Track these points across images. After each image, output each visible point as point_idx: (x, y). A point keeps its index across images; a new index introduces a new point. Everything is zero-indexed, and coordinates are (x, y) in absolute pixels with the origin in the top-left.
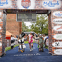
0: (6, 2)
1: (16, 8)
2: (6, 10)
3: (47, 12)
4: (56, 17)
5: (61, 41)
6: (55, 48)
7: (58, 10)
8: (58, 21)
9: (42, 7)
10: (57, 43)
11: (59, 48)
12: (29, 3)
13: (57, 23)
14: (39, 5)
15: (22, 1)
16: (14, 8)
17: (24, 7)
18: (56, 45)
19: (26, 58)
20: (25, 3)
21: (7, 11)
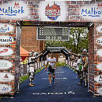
0: (20, 9)
1: (36, 20)
4: (101, 35)
6: (100, 85)
9: (79, 18)
12: (57, 11)
14: (73, 14)
15: (46, 8)
16: (33, 20)
17: (50, 18)
20: (50, 11)
21: (21, 23)
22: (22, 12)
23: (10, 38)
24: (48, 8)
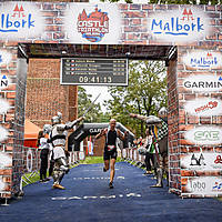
0: (26, 19)
1: (58, 41)
2: (28, 46)
3: (164, 54)
4: (192, 71)
5: (209, 149)
6: (192, 174)
7: (200, 46)
8: (201, 84)
9: (146, 37)
10: (197, 155)
11: (203, 174)
12: (102, 24)
13: (197, 89)
14: (135, 29)
16: (52, 40)
17: (87, 37)
18: (194, 162)
19: (92, 207)
20: (89, 23)
21: (28, 51)
22: (30, 24)
23: (4, 77)
24: (83, 17)
